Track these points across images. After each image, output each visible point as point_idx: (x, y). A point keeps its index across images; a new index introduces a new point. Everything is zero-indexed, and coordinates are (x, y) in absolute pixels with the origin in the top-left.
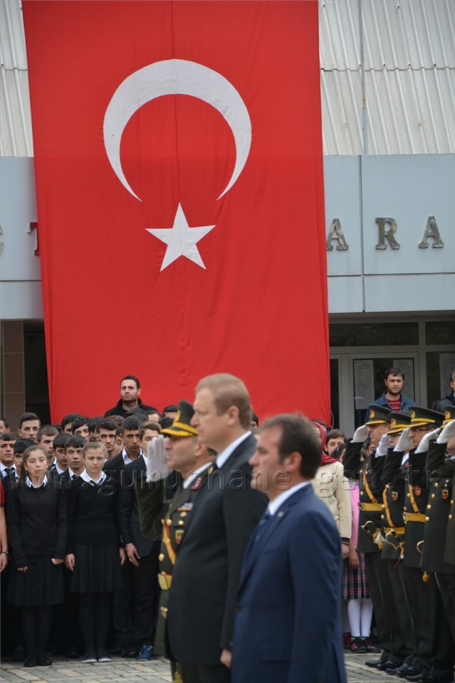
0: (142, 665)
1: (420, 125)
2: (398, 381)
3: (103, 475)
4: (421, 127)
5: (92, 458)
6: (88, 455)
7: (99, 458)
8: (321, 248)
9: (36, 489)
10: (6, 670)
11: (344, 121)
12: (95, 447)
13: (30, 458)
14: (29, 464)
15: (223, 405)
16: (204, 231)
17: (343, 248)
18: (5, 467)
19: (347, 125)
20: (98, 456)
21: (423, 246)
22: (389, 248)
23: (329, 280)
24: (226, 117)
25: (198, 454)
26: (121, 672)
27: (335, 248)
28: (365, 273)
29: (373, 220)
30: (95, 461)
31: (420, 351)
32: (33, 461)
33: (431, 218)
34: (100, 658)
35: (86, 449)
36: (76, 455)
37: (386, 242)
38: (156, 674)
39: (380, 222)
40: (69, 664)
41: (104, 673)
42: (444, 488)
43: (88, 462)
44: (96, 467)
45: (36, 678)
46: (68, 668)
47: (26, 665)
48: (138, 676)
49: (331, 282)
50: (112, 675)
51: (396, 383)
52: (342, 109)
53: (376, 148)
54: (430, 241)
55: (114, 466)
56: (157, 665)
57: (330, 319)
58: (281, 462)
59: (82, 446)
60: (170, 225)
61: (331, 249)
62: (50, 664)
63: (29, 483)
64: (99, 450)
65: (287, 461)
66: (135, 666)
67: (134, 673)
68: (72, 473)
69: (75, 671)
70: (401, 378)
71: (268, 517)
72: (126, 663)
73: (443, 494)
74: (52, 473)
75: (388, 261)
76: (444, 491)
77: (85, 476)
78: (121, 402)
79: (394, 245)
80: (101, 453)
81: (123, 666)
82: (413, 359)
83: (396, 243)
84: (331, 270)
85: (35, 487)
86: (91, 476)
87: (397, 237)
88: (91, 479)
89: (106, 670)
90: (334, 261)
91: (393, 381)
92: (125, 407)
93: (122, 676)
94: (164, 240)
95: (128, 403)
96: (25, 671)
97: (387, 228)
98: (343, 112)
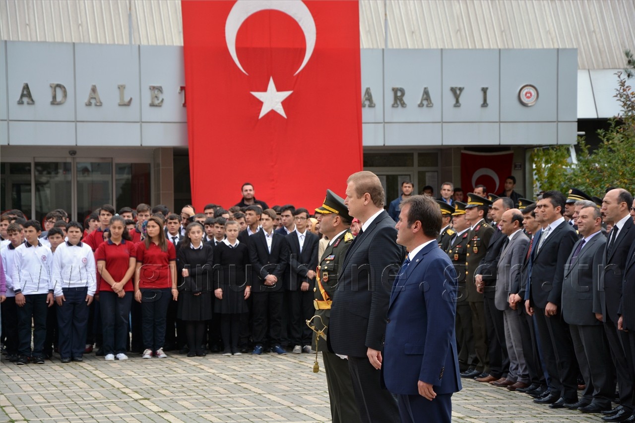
0: (260, 357)
1: (413, 32)
2: (409, 187)
3: (238, 242)
4: (414, 34)
5: (231, 231)
6: (228, 229)
7: (235, 231)
8: (358, 106)
9: (196, 250)
10: (177, 358)
11: (367, 29)
12: (232, 224)
13: (192, 231)
14: (191, 234)
15: (361, 191)
16: (286, 94)
17: (372, 105)
18: (172, 236)
19: (369, 31)
20: (234, 229)
21: (421, 105)
22: (400, 106)
23: (363, 125)
24: (300, 24)
25: (335, 225)
26: (249, 361)
27: (367, 106)
28: (385, 121)
29: (391, 89)
30: (233, 232)
31: (415, 170)
32: (194, 233)
33: (425, 88)
34: (235, 353)
35: (227, 225)
36: (219, 230)
37: (398, 102)
38: (270, 363)
39: (395, 90)
40: (215, 356)
41: (238, 362)
42: (455, 253)
43: (228, 233)
44: (233, 236)
45: (198, 364)
46: (215, 358)
47: (189, 356)
48: (260, 364)
49: (364, 126)
50: (244, 363)
51: (407, 188)
52: (366, 21)
53: (393, 44)
54: (425, 103)
55: (243, 236)
56: (269, 357)
57: (364, 150)
58: (409, 227)
59: (224, 225)
60: (265, 89)
61: (364, 106)
62: (205, 356)
63: (192, 246)
64: (235, 225)
65: (414, 226)
66: (255, 358)
67: (257, 362)
68: (215, 240)
69: (220, 360)
70: (411, 186)
71: (408, 262)
72: (250, 356)
73: (455, 257)
74: (205, 240)
75: (399, 114)
76: (455, 255)
77: (227, 242)
78: (244, 199)
79: (403, 105)
80: (236, 227)
81: (248, 358)
82: (410, 175)
83: (404, 103)
84: (364, 119)
85: (195, 248)
86: (230, 242)
87: (405, 99)
88: (230, 244)
89: (239, 360)
90: (367, 114)
91: (406, 187)
92: (246, 203)
93: (250, 364)
94: (261, 99)
95: (248, 200)
96: (188, 359)
97: (399, 94)
98: (367, 23)
